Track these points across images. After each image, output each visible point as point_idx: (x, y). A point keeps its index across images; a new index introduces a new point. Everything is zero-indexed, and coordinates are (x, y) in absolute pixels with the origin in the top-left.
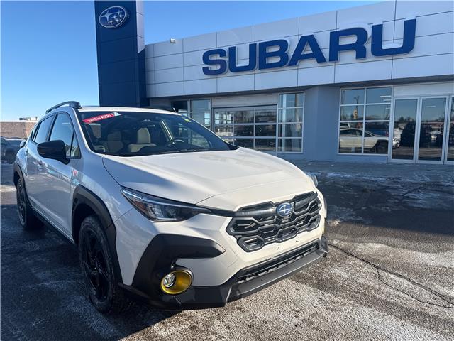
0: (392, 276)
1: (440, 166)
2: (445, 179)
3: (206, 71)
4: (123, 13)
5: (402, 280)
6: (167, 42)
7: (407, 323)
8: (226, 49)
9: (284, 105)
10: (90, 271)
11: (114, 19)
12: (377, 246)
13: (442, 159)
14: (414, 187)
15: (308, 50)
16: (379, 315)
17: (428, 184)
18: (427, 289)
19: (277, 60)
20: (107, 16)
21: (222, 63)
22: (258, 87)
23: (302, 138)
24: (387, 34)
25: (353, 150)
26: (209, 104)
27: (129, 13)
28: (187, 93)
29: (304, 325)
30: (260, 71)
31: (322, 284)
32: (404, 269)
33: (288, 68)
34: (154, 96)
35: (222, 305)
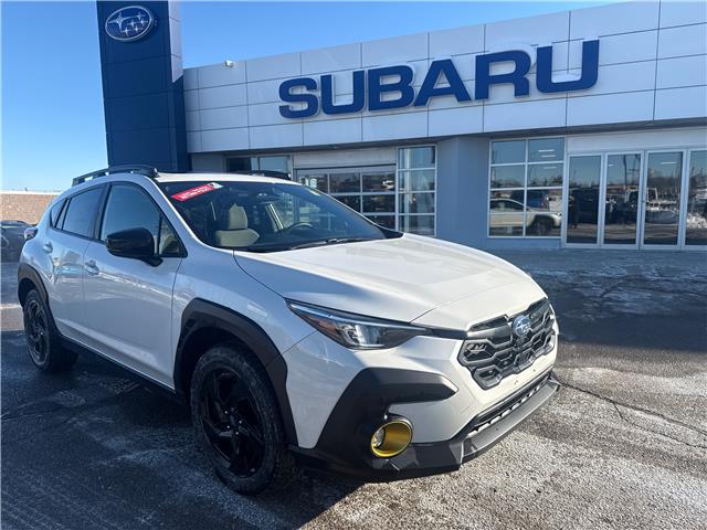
0: (638, 413)
1: (635, 251)
2: (647, 270)
3: (285, 112)
4: (147, 18)
5: (652, 417)
6: (219, 65)
7: (686, 476)
8: (317, 78)
9: (408, 164)
10: (217, 431)
11: (131, 28)
12: (600, 372)
13: (637, 241)
14: (611, 284)
15: (443, 83)
16: (644, 469)
17: (627, 279)
18: (691, 427)
19: (397, 96)
20: (119, 21)
21: (310, 99)
22: (368, 138)
23: (435, 214)
24: (558, 62)
25: (510, 231)
26: (290, 162)
27: (156, 17)
28: (255, 146)
29: (550, 489)
30: (370, 113)
31: (548, 430)
32: (651, 402)
33: (412, 109)
34: (199, 151)
35: (457, 468)
